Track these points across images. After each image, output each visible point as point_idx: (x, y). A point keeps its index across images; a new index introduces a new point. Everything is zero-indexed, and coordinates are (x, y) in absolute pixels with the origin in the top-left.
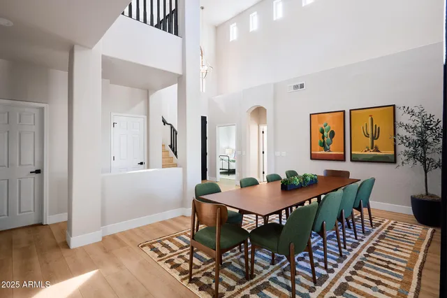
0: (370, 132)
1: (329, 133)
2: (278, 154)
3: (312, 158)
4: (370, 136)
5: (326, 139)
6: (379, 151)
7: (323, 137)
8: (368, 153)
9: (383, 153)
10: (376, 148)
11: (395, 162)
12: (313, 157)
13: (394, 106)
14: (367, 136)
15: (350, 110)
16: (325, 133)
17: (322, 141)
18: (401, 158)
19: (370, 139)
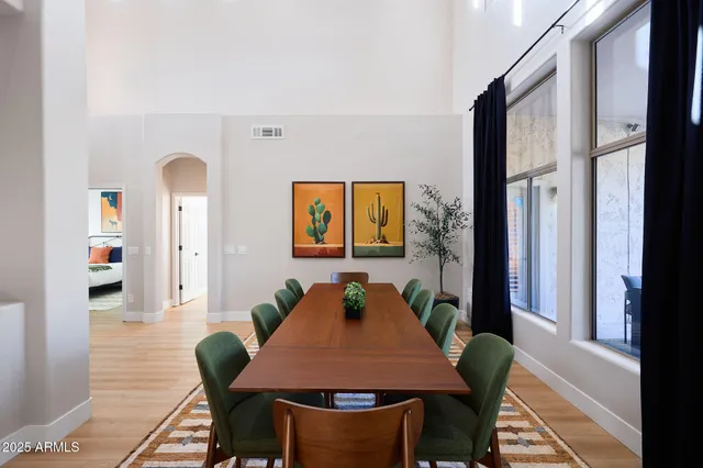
0: (376, 216)
1: (322, 215)
2: (230, 250)
3: (294, 256)
4: (377, 221)
5: (317, 224)
6: (386, 242)
7: (314, 221)
8: (374, 244)
9: (391, 244)
10: (384, 237)
11: (403, 255)
12: (298, 253)
13: (403, 183)
14: (373, 221)
15: (353, 183)
16: (317, 215)
17: (312, 227)
18: (410, 250)
19: (377, 225)
